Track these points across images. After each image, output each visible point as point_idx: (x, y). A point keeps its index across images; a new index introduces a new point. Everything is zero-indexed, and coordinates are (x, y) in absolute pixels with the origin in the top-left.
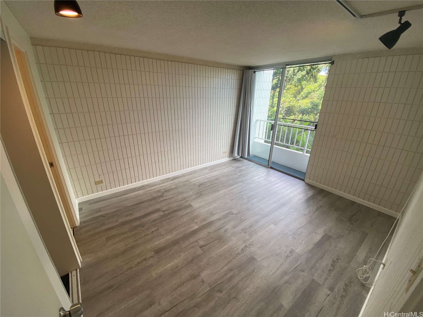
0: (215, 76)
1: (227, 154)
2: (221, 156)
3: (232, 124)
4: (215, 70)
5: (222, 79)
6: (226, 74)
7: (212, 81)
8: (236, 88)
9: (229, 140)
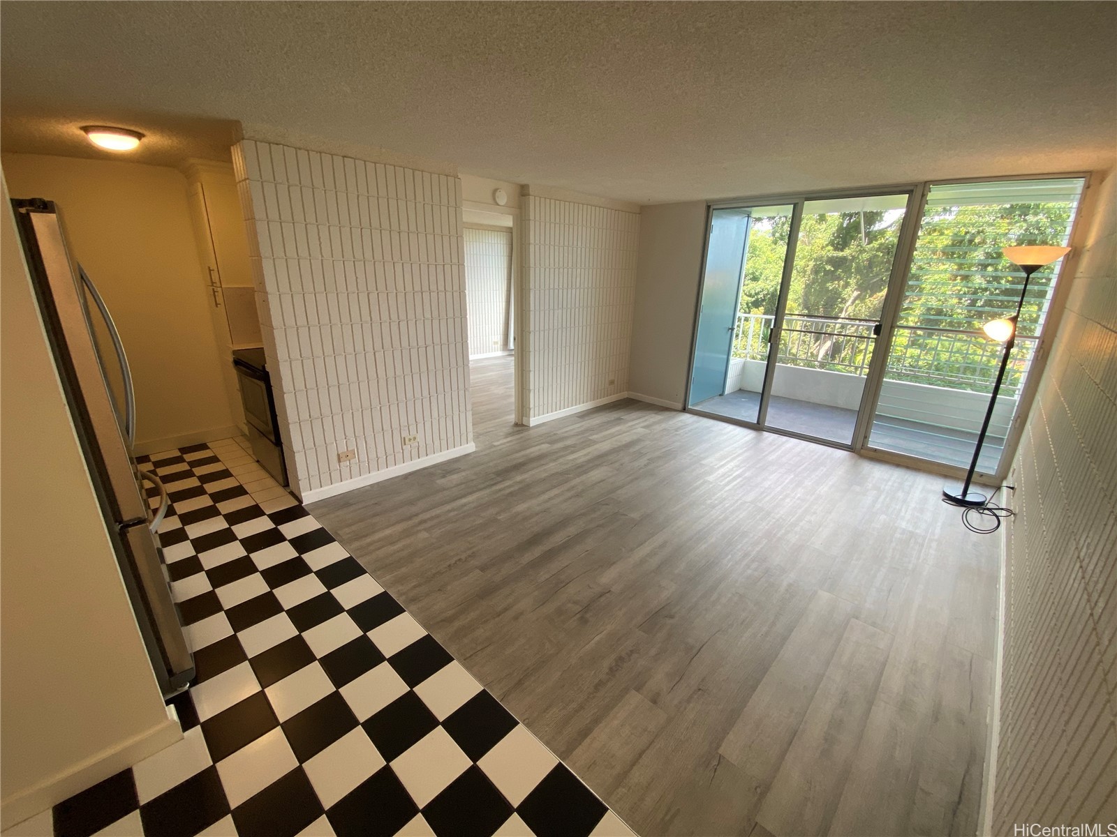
0: (474, 240)
1: (499, 346)
2: (491, 348)
3: (504, 304)
4: (474, 232)
5: (484, 244)
6: (490, 238)
7: (472, 246)
8: (505, 254)
9: (501, 326)
